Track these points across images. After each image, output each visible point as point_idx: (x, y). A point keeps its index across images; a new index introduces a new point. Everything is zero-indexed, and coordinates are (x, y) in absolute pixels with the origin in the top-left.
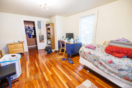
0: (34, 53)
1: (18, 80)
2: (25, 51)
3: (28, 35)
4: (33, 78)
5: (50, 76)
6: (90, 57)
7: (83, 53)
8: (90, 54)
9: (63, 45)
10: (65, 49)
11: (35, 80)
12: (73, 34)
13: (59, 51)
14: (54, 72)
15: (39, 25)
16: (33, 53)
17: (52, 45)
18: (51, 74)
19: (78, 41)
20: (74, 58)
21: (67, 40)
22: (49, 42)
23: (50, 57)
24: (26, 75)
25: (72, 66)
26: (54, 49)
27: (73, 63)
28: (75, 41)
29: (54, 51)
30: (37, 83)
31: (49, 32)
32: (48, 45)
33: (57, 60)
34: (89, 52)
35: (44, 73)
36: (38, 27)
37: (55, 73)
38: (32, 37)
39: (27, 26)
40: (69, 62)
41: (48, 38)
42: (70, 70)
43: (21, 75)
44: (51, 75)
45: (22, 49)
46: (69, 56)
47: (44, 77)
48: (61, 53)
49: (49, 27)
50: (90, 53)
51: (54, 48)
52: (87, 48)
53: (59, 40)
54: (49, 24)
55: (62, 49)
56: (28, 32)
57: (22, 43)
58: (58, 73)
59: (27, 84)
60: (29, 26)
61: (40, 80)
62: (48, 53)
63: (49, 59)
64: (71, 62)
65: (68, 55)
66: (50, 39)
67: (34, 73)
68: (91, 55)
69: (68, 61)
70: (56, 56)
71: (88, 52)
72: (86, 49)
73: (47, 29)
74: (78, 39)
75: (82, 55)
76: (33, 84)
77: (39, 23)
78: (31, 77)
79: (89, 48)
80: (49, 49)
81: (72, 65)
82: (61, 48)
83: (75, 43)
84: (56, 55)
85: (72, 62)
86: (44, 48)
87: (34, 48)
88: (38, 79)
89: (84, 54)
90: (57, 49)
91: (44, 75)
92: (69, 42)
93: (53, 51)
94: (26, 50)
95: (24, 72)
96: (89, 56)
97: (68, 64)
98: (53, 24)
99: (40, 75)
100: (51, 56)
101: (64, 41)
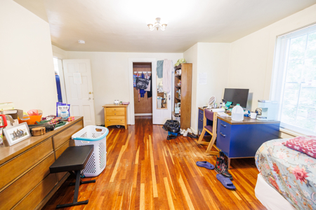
0: (144, 129)
1: (94, 182)
2: (129, 123)
3: (141, 90)
4: (118, 188)
5: (152, 201)
6: (302, 195)
7: (271, 165)
8: (303, 179)
9: (210, 123)
10: (214, 134)
11: (120, 195)
12: (248, 90)
13: (197, 137)
14: (165, 193)
15: (160, 70)
16: (142, 128)
17: (183, 116)
18: (156, 195)
19: (264, 115)
20: (241, 170)
21: (223, 109)
22: (178, 110)
23: (171, 148)
24: (110, 176)
25: (228, 196)
26: (186, 129)
27: (231, 187)
28: (253, 116)
29: (185, 135)
30: (120, 203)
31: (179, 84)
32: (173, 116)
33: (186, 162)
34: (300, 169)
35: (142, 186)
36: (158, 74)
37: (166, 198)
38: (146, 94)
39: (139, 72)
40: (218, 180)
41: (177, 100)
42: (214, 206)
43: (103, 172)
44: (155, 199)
45: (123, 117)
46: (222, 159)
47: (139, 197)
48: (204, 143)
49: (180, 72)
50: (302, 177)
51: (188, 126)
52: (292, 148)
53: (201, 107)
54: (180, 65)
55: (207, 133)
56: (140, 84)
57: (125, 105)
58: (174, 200)
59: (103, 197)
60: (144, 72)
61: (127, 201)
62: (170, 138)
63: (168, 152)
64: (227, 181)
65: (222, 154)
66: (179, 101)
67: (124, 177)
68: (308, 185)
69: (215, 173)
70: (185, 149)
71: (293, 169)
72: (284, 155)
73: (177, 79)
74: (266, 110)
75: (268, 172)
76: (112, 203)
77: (161, 64)
78: (116, 185)
79: (302, 151)
80: (172, 125)
81: (227, 191)
82: (204, 130)
83: (251, 121)
84: (189, 145)
85: (230, 182)
86: (164, 123)
87: (147, 118)
88: (124, 196)
89: (274, 173)
90: (194, 129)
91: (139, 191)
92: (227, 115)
93: (184, 132)
94: (131, 121)
95: (109, 168)
96: (300, 190)
97: (212, 183)
98: (191, 65)
99: (133, 188)
100: (174, 146)
101: (214, 110)
